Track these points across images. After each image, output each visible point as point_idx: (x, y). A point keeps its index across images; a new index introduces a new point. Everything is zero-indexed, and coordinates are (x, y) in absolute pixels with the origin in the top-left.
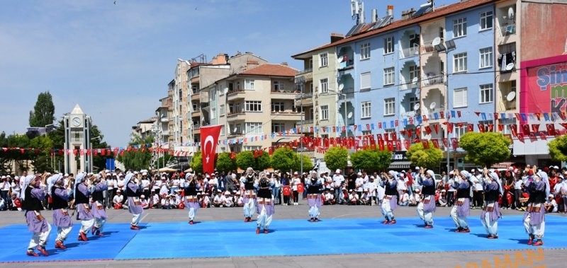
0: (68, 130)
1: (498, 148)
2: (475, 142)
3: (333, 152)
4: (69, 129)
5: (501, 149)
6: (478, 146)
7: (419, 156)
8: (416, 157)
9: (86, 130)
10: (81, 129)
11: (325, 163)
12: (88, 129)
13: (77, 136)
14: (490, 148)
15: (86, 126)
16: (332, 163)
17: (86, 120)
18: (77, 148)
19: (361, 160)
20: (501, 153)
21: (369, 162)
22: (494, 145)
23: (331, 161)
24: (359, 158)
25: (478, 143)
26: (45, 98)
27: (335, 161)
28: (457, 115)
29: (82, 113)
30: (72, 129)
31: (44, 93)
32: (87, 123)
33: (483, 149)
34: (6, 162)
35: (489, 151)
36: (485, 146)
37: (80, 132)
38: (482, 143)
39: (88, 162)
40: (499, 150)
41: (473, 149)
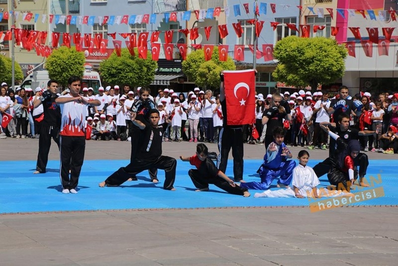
1: (331, 61)
2: (299, 52)
3: (62, 56)
5: (335, 63)
6: (303, 58)
7: (209, 70)
8: (206, 71)
11: (47, 72)
14: (320, 61)
16: (60, 74)
19: (119, 71)
20: (334, 69)
21: (131, 75)
22: (326, 56)
23: (59, 69)
24: (115, 68)
25: (303, 54)
27: (64, 70)
28: (269, 9)
33: (309, 62)
35: (318, 65)
36: (314, 57)
38: (309, 54)
40: (332, 65)
41: (296, 61)
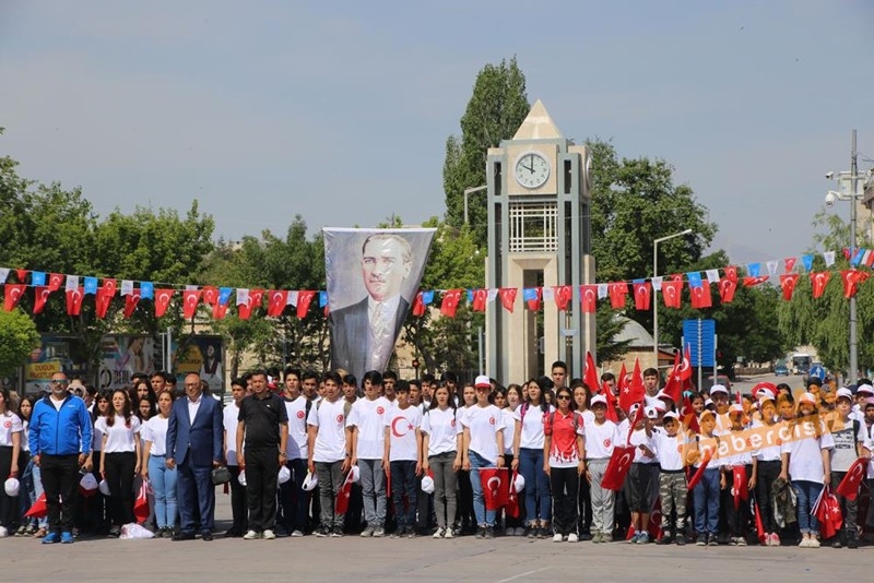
0: (498, 206)
4: (504, 200)
9: (568, 205)
10: (549, 201)
12: (574, 198)
13: (534, 226)
15: (567, 190)
17: (568, 164)
18: (534, 278)
26: (500, 84)
29: (555, 135)
30: (515, 202)
31: (496, 64)
32: (574, 171)
34: (310, 333)
37: (545, 214)
39: (574, 331)
